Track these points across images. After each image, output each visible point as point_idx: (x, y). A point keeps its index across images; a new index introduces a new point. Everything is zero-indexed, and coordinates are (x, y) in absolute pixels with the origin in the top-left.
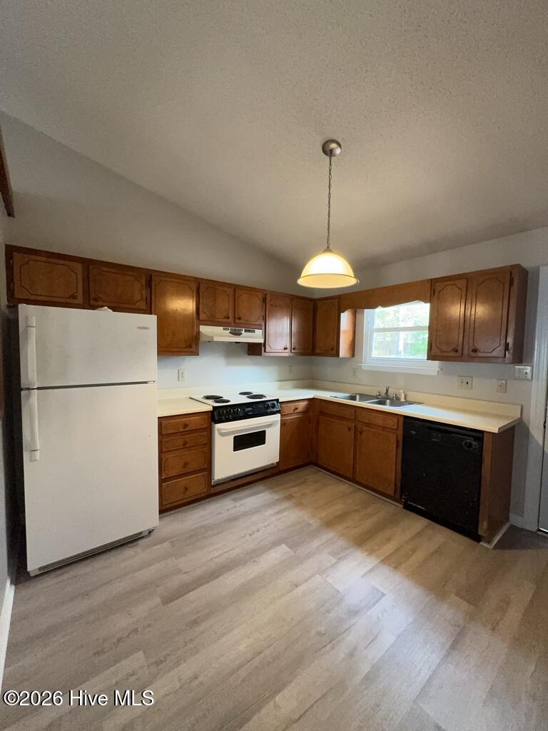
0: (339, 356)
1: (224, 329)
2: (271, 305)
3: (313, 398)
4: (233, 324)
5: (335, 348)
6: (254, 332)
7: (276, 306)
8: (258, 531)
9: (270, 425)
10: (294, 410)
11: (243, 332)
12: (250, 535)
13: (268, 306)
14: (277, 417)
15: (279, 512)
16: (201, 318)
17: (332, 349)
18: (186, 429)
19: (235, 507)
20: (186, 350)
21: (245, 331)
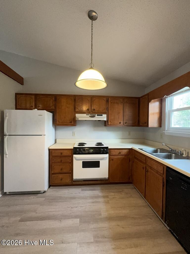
0: (148, 127)
1: (87, 115)
2: (111, 103)
3: (131, 149)
4: (91, 112)
5: (147, 122)
6: (102, 115)
7: (114, 103)
8: (76, 207)
9: (102, 159)
10: (119, 153)
11: (96, 116)
12: (72, 208)
13: (109, 103)
14: (107, 156)
15: (93, 202)
16: (76, 111)
17: (146, 123)
18: (62, 155)
19: (80, 193)
20: (69, 124)
21: (97, 115)
